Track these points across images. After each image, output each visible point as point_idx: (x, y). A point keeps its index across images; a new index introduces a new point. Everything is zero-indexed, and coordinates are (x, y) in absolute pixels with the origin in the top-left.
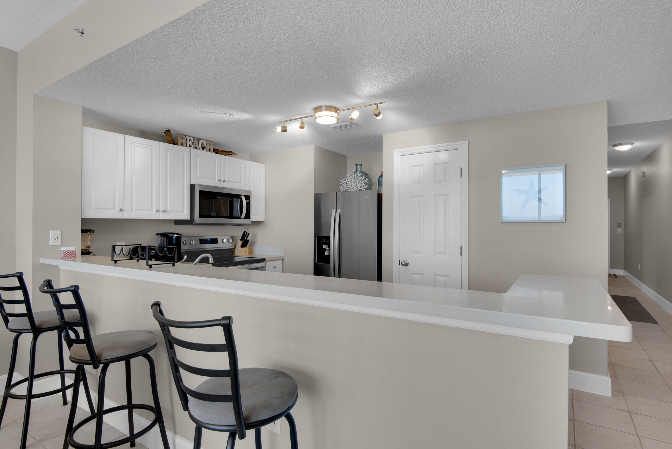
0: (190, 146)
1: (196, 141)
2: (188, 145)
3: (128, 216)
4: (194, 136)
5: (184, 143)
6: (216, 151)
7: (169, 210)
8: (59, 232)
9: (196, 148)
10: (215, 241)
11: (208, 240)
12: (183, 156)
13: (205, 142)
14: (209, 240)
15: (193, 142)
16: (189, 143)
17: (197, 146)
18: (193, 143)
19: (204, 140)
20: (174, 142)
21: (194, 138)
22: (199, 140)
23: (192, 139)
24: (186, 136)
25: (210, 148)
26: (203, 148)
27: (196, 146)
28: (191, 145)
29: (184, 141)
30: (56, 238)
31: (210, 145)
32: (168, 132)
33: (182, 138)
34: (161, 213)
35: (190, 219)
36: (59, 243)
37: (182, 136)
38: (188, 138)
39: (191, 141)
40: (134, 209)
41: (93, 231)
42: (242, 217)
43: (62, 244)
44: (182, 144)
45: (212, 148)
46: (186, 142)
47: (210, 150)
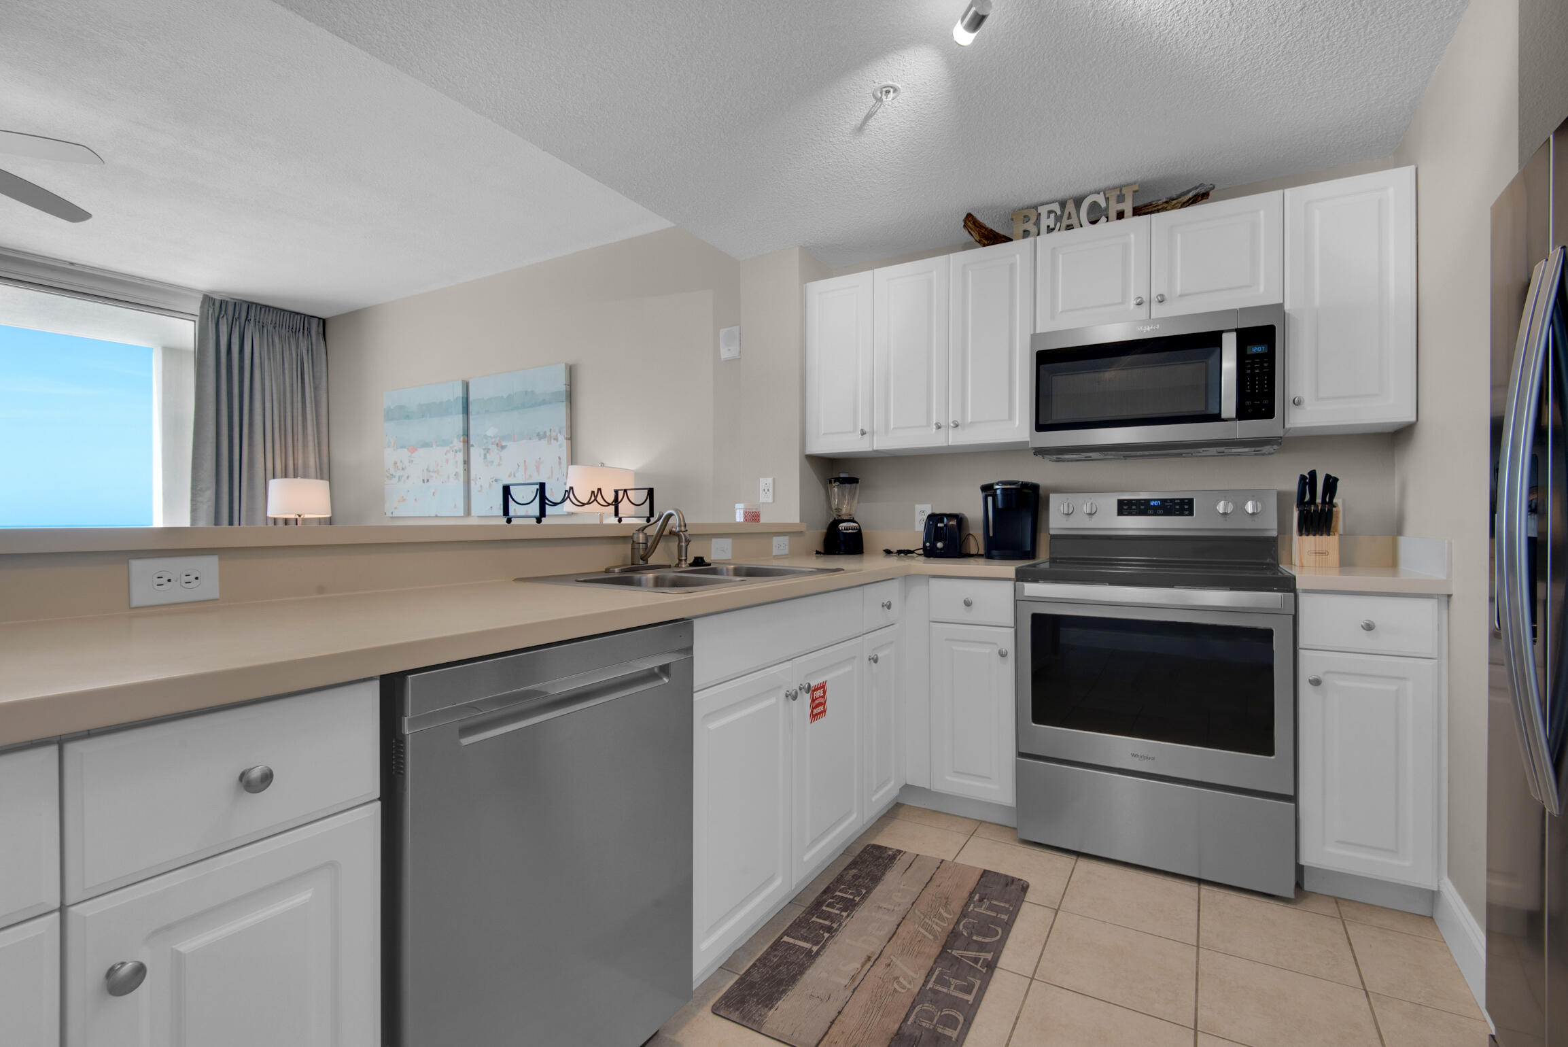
0: (1050, 230)
1: (1070, 207)
2: (1043, 228)
4: (1061, 195)
5: (1032, 229)
6: (1143, 209)
7: (969, 418)
9: (1070, 227)
10: (1185, 507)
11: (1152, 504)
12: (1012, 267)
13: (1099, 199)
14: (1156, 503)
15: (1059, 213)
16: (1046, 222)
17: (1074, 221)
18: (1058, 219)
19: (1097, 193)
20: (990, 237)
21: (1061, 202)
22: (1078, 202)
23: (1056, 207)
24: (1035, 207)
25: (1120, 207)
26: (1094, 220)
27: (1069, 222)
28: (1052, 226)
30: (766, 490)
31: (1121, 199)
32: (971, 221)
33: (1026, 218)
34: (950, 431)
35: (1028, 439)
36: (770, 500)
37: (1026, 212)
38: (1043, 210)
39: (1052, 215)
40: (892, 427)
41: (854, 481)
42: (1224, 416)
43: (774, 501)
44: (1026, 234)
45: (1128, 207)
46: (1037, 223)
47: (1120, 215)
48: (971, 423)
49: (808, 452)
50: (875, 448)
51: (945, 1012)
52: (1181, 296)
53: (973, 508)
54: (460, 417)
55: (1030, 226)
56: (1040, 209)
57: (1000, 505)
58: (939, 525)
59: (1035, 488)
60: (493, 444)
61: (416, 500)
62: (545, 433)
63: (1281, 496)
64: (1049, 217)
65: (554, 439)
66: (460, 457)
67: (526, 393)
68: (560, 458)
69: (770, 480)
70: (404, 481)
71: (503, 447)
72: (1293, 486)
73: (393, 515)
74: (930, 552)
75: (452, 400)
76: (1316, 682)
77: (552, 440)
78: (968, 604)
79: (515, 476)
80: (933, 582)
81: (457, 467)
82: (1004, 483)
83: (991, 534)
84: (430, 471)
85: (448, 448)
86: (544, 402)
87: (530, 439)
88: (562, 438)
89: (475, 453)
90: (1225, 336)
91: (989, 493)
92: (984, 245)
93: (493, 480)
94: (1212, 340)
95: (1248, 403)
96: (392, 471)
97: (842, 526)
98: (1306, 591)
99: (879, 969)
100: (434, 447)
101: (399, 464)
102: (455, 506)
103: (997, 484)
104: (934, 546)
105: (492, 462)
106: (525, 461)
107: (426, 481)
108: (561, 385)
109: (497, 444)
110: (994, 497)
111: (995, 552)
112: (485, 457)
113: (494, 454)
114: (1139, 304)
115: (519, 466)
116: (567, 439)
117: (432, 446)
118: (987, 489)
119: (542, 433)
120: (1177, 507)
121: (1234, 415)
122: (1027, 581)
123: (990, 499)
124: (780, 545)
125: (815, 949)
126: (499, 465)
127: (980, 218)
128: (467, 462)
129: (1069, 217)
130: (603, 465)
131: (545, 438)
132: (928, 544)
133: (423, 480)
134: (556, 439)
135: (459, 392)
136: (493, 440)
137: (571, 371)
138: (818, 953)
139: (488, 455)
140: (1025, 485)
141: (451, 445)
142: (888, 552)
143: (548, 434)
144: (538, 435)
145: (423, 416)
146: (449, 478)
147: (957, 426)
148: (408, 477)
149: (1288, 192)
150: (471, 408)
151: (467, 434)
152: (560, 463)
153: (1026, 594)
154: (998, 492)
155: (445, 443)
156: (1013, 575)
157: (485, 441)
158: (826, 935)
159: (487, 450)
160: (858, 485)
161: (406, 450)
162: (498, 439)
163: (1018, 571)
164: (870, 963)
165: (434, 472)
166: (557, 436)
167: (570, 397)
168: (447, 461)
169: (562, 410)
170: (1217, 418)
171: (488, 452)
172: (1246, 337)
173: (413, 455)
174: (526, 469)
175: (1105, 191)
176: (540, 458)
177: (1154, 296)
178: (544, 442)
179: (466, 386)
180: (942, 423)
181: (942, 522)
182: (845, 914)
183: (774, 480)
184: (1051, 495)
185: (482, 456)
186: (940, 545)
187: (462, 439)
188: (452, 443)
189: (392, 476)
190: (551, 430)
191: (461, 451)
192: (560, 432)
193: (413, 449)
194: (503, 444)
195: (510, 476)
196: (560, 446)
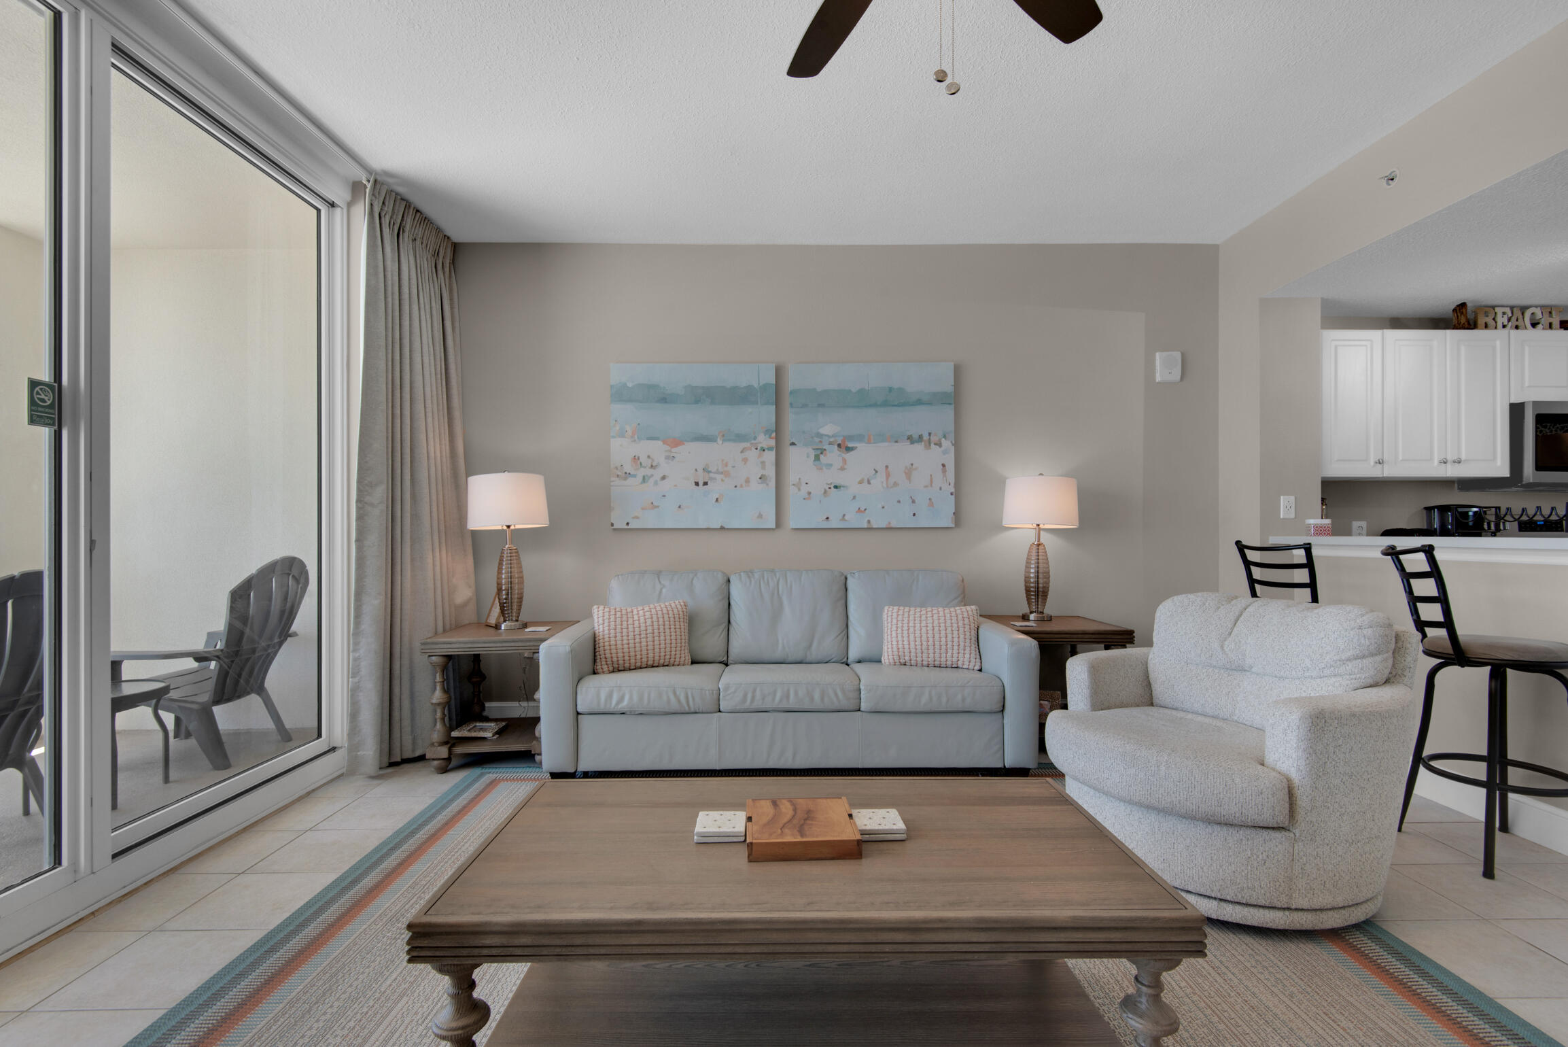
0: (1504, 326)
1: (1518, 313)
2: (1500, 325)
3: (1389, 472)
4: (1513, 303)
5: (1491, 322)
7: (1464, 458)
8: (1292, 498)
9: (1517, 327)
11: (1539, 523)
12: (1494, 348)
13: (1538, 312)
15: (1510, 315)
16: (1501, 320)
17: (1520, 323)
18: (1509, 320)
19: (1536, 307)
21: (1512, 308)
22: (1523, 309)
23: (1508, 311)
24: (1493, 307)
25: (1551, 320)
26: (1534, 325)
27: (1517, 323)
28: (1506, 323)
29: (1489, 320)
30: (1288, 507)
33: (1487, 314)
37: (1487, 309)
38: (1499, 311)
39: (1505, 316)
40: (1401, 459)
44: (1486, 325)
45: (1556, 321)
46: (1496, 319)
47: (1550, 326)
50: (1384, 475)
56: (1497, 310)
60: (830, 444)
61: (680, 507)
62: (921, 437)
64: (1503, 317)
65: (935, 444)
66: (770, 456)
67: (890, 389)
68: (944, 465)
70: (656, 483)
71: (849, 449)
73: (630, 527)
75: (756, 386)
77: (932, 445)
79: (869, 483)
81: (763, 467)
85: (746, 445)
86: (919, 402)
87: (896, 442)
89: (797, 455)
93: (832, 486)
96: (628, 468)
100: (720, 442)
101: (643, 459)
102: (760, 516)
105: (829, 466)
106: (887, 467)
107: (701, 483)
108: (944, 385)
109: (839, 446)
112: (817, 458)
113: (833, 456)
115: (876, 472)
116: (952, 445)
117: (716, 441)
119: (915, 436)
126: (842, 469)
128: (779, 463)
129: (1517, 319)
131: (921, 442)
133: (697, 484)
134: (939, 445)
135: (767, 378)
136: (832, 440)
137: (958, 370)
139: (822, 456)
141: (753, 441)
143: (926, 437)
144: (909, 438)
145: (697, 402)
146: (747, 481)
148: (664, 478)
151: (778, 431)
152: (944, 471)
157: (817, 440)
159: (820, 451)
161: (659, 443)
162: (842, 438)
165: (717, 472)
166: (940, 440)
168: (745, 460)
171: (822, 453)
173: (674, 450)
174: (888, 476)
175: (1541, 307)
176: (912, 465)
178: (919, 447)
179: (779, 372)
185: (812, 457)
187: (771, 435)
188: (755, 438)
189: (628, 475)
190: (930, 434)
191: (770, 449)
192: (945, 437)
193: (677, 443)
194: (850, 445)
195: (861, 482)
196: (945, 452)
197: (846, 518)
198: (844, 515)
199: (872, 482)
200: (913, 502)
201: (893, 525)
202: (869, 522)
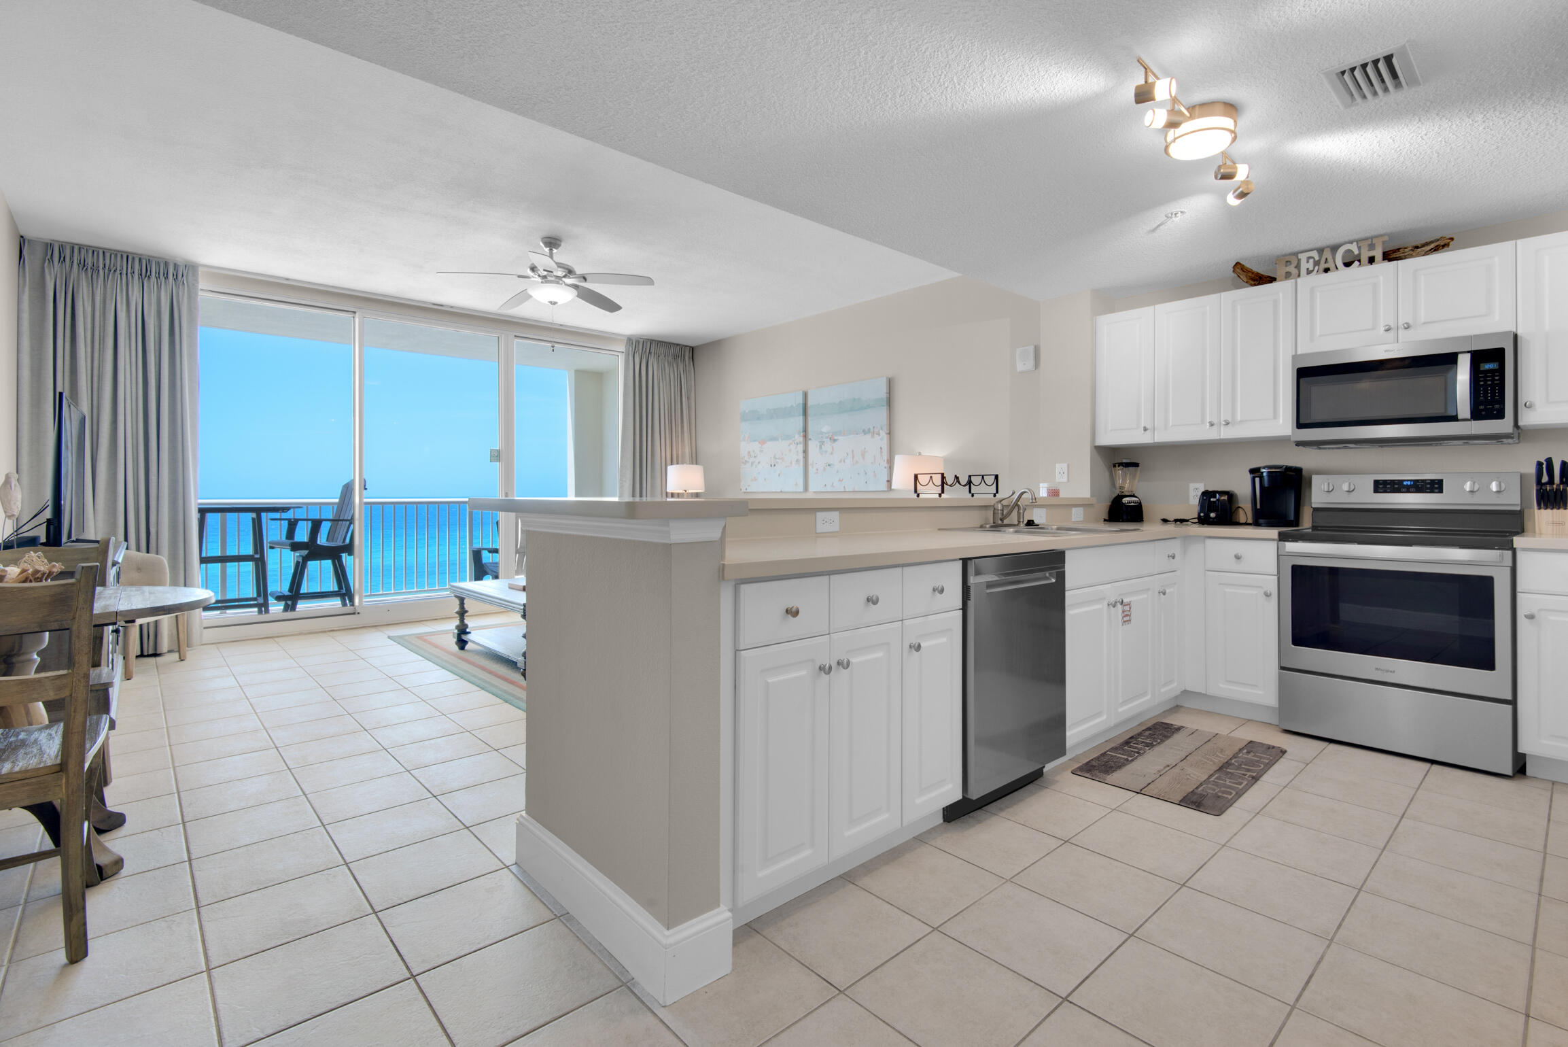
0: (1310, 272)
1: (1327, 254)
2: (1303, 271)
3: (1161, 437)
4: (1320, 244)
5: (1293, 271)
6: (1394, 255)
7: (1239, 418)
9: (1326, 271)
10: (1435, 486)
11: (1405, 483)
12: (1276, 305)
13: (1354, 247)
14: (1409, 483)
15: (1317, 259)
16: (1306, 266)
17: (1330, 265)
18: (1317, 264)
19: (1351, 242)
20: (1260, 279)
21: (1321, 251)
22: (1334, 249)
23: (1315, 254)
24: (1297, 253)
25: (1371, 254)
26: (1348, 264)
27: (1326, 266)
28: (1311, 268)
30: (1062, 473)
31: (1372, 247)
32: (1239, 267)
33: (1288, 262)
34: (1222, 428)
35: (1290, 434)
36: (1065, 480)
37: (1289, 258)
38: (1304, 256)
39: (1311, 261)
40: (1171, 425)
41: (1136, 465)
42: (1459, 417)
43: (1068, 481)
44: (1288, 276)
45: (1378, 254)
46: (1298, 267)
47: (1371, 261)
48: (1240, 421)
49: (1097, 444)
50: (1156, 441)
51: (1222, 789)
52: (1425, 323)
53: (1242, 487)
54: (801, 418)
55: (1291, 269)
56: (1302, 255)
57: (1266, 484)
58: (1212, 500)
59: (1298, 471)
60: (826, 438)
61: (765, 480)
62: (869, 430)
63: (1523, 477)
64: (1308, 262)
65: (877, 434)
66: (801, 448)
67: (854, 399)
68: (881, 448)
69: (1065, 466)
70: (756, 466)
71: (835, 441)
72: (1532, 470)
73: (748, 491)
74: (1203, 520)
75: (795, 406)
76: (1531, 617)
77: (875, 435)
78: (1238, 557)
79: (844, 462)
80: (1208, 542)
81: (798, 455)
82: (1269, 467)
83: (1258, 507)
84: (776, 459)
85: (791, 441)
86: (869, 407)
87: (857, 434)
88: (884, 434)
89: (813, 446)
90: (1460, 357)
91: (1256, 475)
92: (1252, 285)
93: (827, 464)
94: (1449, 360)
95: (1481, 407)
96: (746, 458)
97: (1125, 500)
98: (1524, 550)
99: (1176, 770)
100: (780, 440)
101: (752, 453)
102: (796, 484)
103: (1264, 468)
104: (1207, 516)
105: (826, 452)
106: (853, 451)
107: (773, 466)
108: (883, 393)
109: (830, 439)
110: (1261, 477)
111: (1261, 521)
112: (821, 447)
113: (828, 446)
114: (1387, 330)
115: (848, 455)
116: (887, 434)
117: (777, 440)
118: (1255, 472)
119: (867, 430)
120: (1428, 486)
121: (1469, 417)
122: (1288, 541)
123: (1257, 480)
124: (1077, 515)
125: (1130, 759)
126: (832, 453)
127: (1247, 265)
128: (805, 452)
129: (1326, 261)
130: (920, 454)
131: (870, 433)
132: (1202, 514)
133: (771, 466)
134: (879, 434)
135: (800, 400)
136: (827, 435)
137: (890, 383)
138: (1132, 760)
139: (824, 446)
140: (1288, 469)
141: (793, 439)
142: (1165, 521)
143: (872, 430)
144: (864, 431)
145: (771, 418)
146: (791, 463)
147: (1228, 424)
148: (759, 463)
149: (1519, 242)
150: (810, 412)
151: (805, 430)
152: (881, 452)
153: (1287, 550)
154: (1265, 474)
155: (788, 437)
156: (1276, 536)
157: (820, 436)
158: (1136, 755)
159: (822, 443)
160: (1139, 468)
161: (757, 443)
162: (831, 434)
163: (1280, 534)
164: (1168, 768)
165: (779, 459)
166: (879, 431)
167: (890, 402)
168: (790, 451)
169: (884, 411)
170: (1454, 418)
171: (824, 444)
172: (1478, 357)
173: (763, 446)
174: (853, 457)
175: (1357, 241)
176: (865, 449)
177: (1400, 323)
178: (868, 436)
179: (805, 395)
180: (1215, 421)
181: (1215, 497)
182: (1148, 748)
183: (1068, 466)
184: (1313, 476)
185: (818, 447)
186: (1213, 515)
187: (802, 434)
188: (794, 437)
189: (746, 462)
190: (874, 427)
191: (801, 443)
192: (881, 429)
193: (763, 442)
194: (836, 438)
195: (840, 462)
196: (882, 439)
197: (834, 485)
198: (833, 484)
199: (846, 461)
200: (866, 473)
201: (856, 489)
202: (844, 487)
